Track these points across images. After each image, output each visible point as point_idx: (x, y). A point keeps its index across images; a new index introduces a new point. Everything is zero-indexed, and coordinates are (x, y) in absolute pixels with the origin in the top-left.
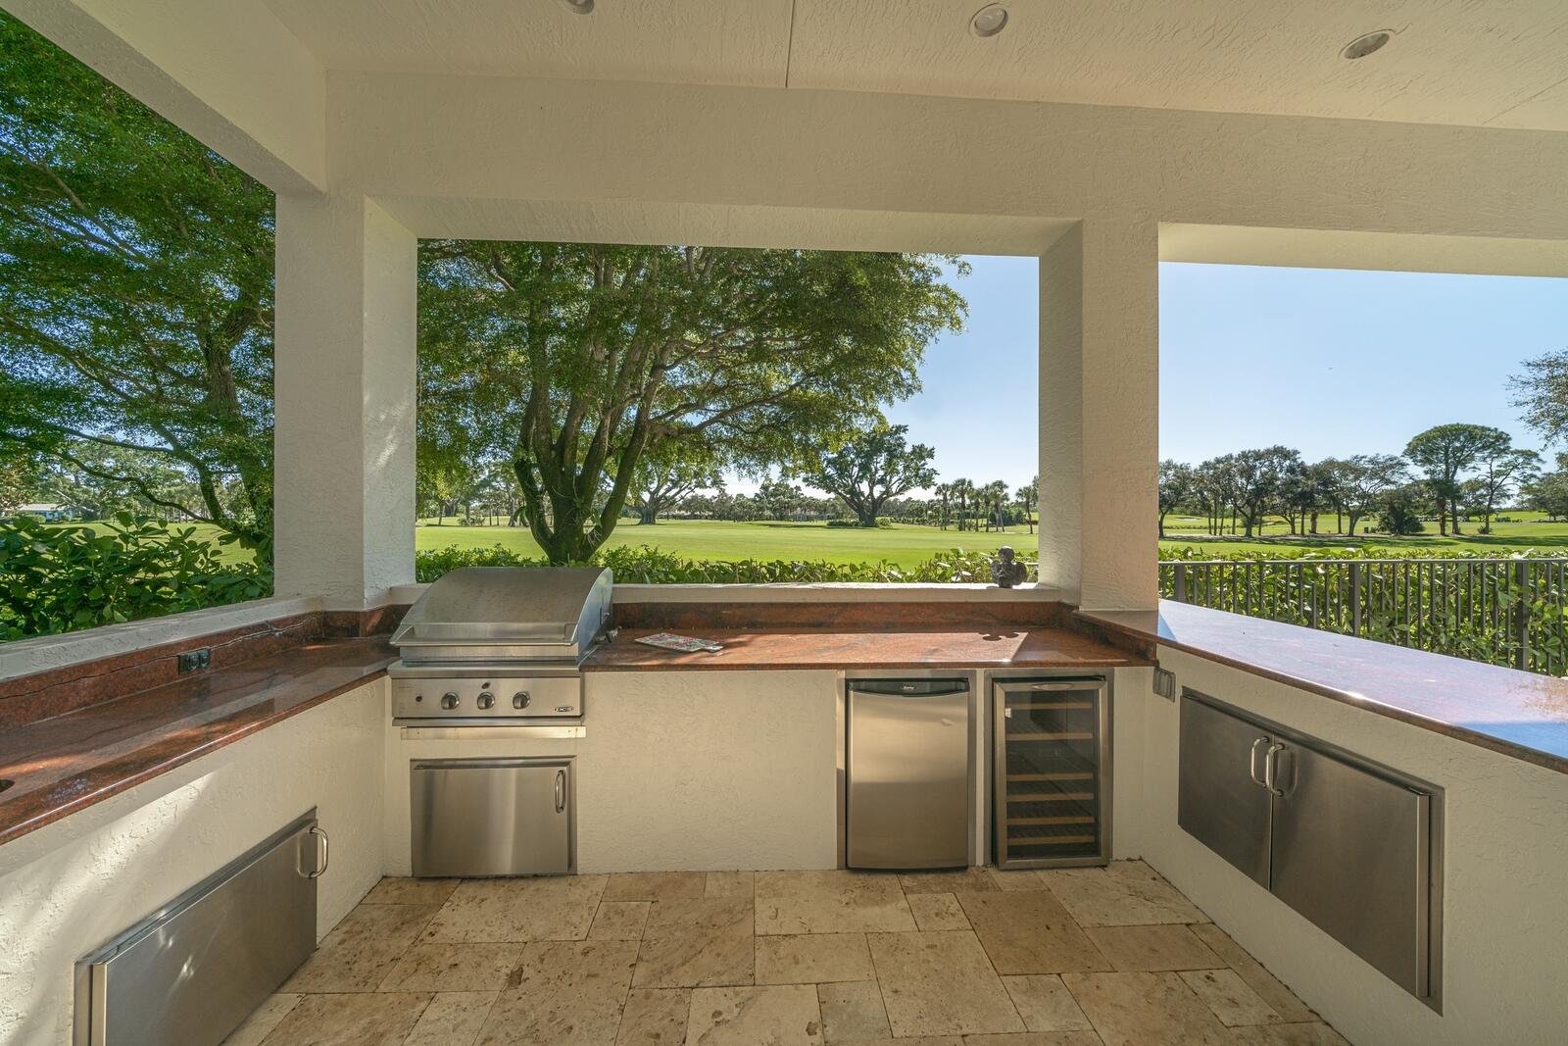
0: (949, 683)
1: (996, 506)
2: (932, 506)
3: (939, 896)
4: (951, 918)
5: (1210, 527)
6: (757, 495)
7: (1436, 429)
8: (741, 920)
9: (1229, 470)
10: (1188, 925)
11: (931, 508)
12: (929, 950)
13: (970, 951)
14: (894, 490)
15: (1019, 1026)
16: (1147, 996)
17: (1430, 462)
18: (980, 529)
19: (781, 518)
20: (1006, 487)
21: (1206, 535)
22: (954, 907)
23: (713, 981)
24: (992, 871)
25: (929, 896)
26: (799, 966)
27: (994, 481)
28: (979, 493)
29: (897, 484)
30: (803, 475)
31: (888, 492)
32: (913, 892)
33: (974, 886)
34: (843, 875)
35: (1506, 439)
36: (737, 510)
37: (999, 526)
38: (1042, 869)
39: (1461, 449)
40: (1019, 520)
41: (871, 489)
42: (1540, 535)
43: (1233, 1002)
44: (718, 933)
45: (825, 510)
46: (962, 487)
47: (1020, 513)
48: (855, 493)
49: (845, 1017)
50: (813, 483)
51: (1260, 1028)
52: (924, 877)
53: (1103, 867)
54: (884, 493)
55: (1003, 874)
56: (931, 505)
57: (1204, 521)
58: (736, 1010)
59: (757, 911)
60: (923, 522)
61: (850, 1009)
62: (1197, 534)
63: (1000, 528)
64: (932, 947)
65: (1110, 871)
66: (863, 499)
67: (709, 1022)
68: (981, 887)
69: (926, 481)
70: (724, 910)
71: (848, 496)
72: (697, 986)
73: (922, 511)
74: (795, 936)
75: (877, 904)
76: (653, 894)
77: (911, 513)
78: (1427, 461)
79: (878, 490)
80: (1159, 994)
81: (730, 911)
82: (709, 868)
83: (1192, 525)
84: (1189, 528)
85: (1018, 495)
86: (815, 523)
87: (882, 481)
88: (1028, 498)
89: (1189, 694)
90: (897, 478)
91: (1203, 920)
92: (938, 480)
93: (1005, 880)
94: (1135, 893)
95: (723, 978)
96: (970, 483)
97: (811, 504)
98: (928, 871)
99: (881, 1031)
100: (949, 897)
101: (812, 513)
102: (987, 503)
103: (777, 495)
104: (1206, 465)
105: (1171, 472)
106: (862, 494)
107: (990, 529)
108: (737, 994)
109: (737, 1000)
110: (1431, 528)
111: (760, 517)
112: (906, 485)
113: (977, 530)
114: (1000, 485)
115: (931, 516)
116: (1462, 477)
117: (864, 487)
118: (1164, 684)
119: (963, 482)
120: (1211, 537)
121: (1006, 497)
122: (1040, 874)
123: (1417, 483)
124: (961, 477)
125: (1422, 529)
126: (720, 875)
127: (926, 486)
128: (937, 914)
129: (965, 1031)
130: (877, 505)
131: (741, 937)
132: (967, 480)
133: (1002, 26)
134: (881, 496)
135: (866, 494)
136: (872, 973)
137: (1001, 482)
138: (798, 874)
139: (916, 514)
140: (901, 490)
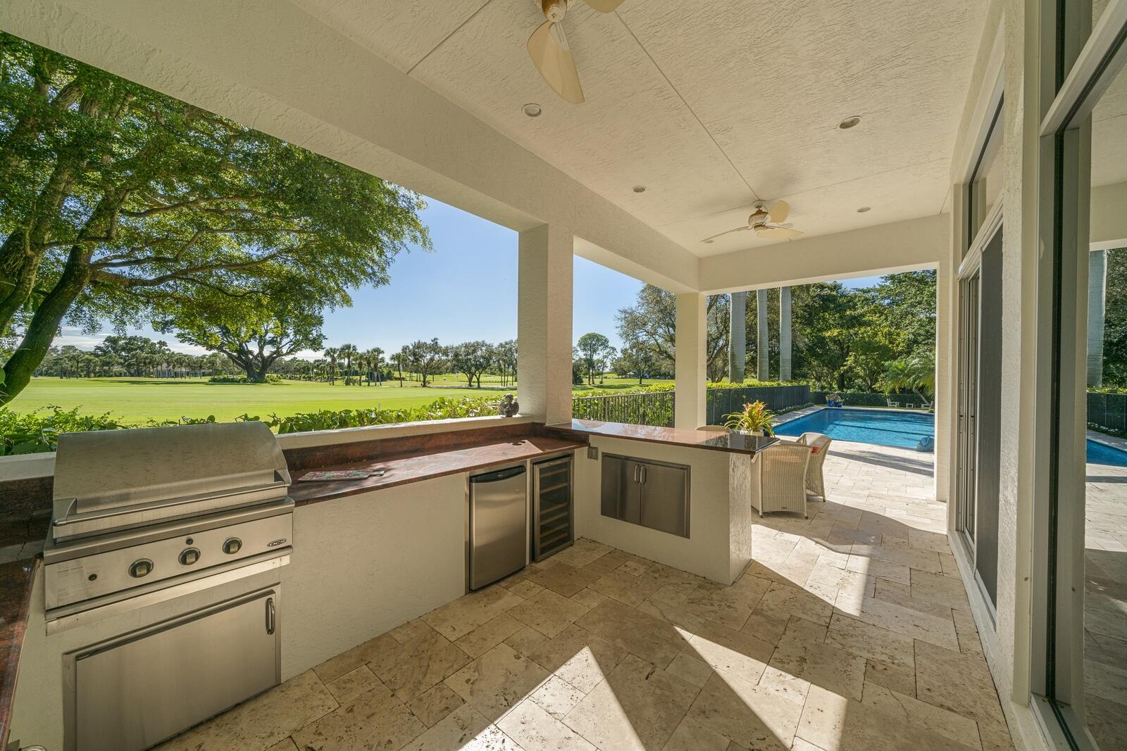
0: (512, 470)
1: (376, 366)
2: (318, 366)
3: (521, 583)
4: (534, 589)
5: (502, 382)
6: (98, 348)
7: (588, 335)
8: (436, 641)
9: (511, 349)
10: (610, 553)
11: (317, 367)
12: (537, 604)
13: (553, 597)
14: (284, 351)
15: (588, 610)
16: (615, 579)
17: (586, 350)
18: (363, 384)
19: (139, 374)
20: (383, 352)
21: (500, 387)
22: (532, 584)
23: (451, 671)
24: (534, 564)
25: (518, 585)
26: (488, 640)
27: (373, 348)
28: (361, 357)
29: (288, 345)
30: (176, 331)
31: (278, 353)
32: (510, 587)
33: (532, 573)
34: (472, 596)
35: (606, 341)
36: (67, 365)
37: (378, 381)
38: (552, 555)
39: (595, 345)
40: (389, 377)
41: (261, 348)
42: (616, 384)
43: (635, 569)
44: (429, 653)
45: (201, 367)
46: (347, 350)
47: (389, 373)
48: (243, 352)
49: (526, 645)
50: (190, 340)
51: (645, 573)
52: (510, 579)
53: (572, 545)
54: (274, 353)
55: (539, 564)
56: (318, 364)
57: (498, 378)
58: (476, 674)
59: (441, 632)
60: (310, 379)
61: (526, 641)
62: (496, 386)
63: (378, 383)
64: (537, 602)
65: (575, 546)
66: (251, 357)
67: (468, 687)
68: (536, 572)
69: (315, 344)
70: (421, 642)
71: (235, 354)
72: (444, 679)
73: (308, 370)
74: (473, 631)
75: (498, 599)
76: (362, 660)
77: (297, 371)
78: (585, 350)
79: (267, 351)
80: (617, 577)
81: (425, 641)
82: (389, 629)
83: (491, 380)
84: (490, 382)
85: (393, 358)
86: (183, 380)
87: (272, 342)
88: (399, 361)
89: (605, 455)
90: (288, 340)
91: (613, 549)
92: (326, 344)
93: (541, 565)
94: (588, 550)
95: (455, 667)
96: (355, 349)
97: (180, 360)
98: (508, 576)
99: (545, 640)
100: (526, 582)
101: (183, 370)
102: (369, 363)
103: (132, 350)
104: (501, 345)
105: (484, 348)
106: (251, 353)
107: (371, 384)
108: (469, 669)
109: (472, 670)
110: (585, 381)
111: (106, 374)
112: (296, 346)
113: (360, 385)
114: (378, 351)
115: (317, 374)
116: (595, 357)
117: (253, 347)
118: (592, 455)
119: (348, 347)
120: (503, 387)
121: (382, 360)
122: (552, 557)
123: (580, 359)
124: (347, 343)
125: (582, 382)
126: (399, 630)
127: (315, 350)
128: (528, 590)
129: (573, 621)
130: (267, 363)
131: (446, 647)
132: (352, 346)
133: (536, 115)
134: (271, 356)
135: (255, 353)
136: (522, 624)
137: (378, 349)
138: (446, 607)
139: (304, 371)
140: (292, 350)
